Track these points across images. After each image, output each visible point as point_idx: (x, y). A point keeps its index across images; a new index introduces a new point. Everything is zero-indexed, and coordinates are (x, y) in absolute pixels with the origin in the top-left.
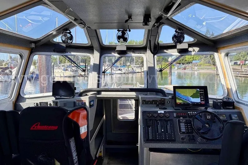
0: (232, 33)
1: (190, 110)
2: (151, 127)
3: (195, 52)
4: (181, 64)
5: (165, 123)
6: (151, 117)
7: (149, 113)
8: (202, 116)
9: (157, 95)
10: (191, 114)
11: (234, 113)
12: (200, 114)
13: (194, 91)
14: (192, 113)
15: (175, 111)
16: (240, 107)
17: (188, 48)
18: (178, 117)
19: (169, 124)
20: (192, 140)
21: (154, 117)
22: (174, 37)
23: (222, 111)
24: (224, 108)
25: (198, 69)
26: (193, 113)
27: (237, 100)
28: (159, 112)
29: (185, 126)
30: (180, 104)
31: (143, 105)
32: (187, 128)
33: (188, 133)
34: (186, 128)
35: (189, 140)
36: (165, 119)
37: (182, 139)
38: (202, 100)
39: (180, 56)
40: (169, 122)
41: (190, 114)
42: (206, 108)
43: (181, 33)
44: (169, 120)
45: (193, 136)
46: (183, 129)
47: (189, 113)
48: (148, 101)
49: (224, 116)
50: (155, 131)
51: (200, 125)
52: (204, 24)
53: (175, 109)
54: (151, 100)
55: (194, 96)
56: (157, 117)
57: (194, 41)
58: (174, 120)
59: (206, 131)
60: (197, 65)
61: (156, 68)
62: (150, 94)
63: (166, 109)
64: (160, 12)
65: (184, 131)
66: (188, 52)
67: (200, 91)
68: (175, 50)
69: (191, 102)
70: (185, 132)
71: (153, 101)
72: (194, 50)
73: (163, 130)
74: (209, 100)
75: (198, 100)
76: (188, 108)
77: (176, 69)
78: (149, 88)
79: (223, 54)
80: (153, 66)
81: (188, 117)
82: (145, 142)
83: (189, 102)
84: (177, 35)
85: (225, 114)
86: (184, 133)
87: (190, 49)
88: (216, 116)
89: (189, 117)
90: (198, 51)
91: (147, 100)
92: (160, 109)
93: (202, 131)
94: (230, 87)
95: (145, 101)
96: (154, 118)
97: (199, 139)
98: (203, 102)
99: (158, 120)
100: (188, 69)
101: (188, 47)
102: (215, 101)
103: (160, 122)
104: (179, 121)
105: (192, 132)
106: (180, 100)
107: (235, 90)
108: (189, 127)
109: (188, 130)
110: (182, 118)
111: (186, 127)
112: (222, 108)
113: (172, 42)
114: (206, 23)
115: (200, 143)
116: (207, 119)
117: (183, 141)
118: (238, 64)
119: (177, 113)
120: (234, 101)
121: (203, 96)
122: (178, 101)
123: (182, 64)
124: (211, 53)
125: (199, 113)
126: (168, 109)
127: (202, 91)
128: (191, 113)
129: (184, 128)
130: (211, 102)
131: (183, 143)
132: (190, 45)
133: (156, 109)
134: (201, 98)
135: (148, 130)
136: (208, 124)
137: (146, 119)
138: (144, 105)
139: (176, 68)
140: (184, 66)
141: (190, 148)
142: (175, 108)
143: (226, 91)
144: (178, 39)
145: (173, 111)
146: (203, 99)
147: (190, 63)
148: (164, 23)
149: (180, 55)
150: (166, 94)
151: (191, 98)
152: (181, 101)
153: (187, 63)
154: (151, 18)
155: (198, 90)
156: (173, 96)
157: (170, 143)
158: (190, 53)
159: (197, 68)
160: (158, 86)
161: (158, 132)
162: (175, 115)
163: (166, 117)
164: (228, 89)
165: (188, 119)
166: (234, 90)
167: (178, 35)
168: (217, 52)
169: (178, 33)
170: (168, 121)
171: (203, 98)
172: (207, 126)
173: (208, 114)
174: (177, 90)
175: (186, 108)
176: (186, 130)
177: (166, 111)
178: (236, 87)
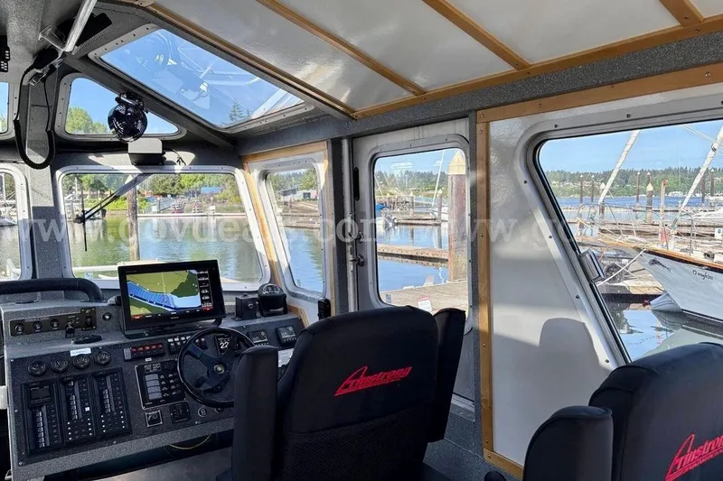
0: (269, 121)
1: (173, 332)
2: (44, 409)
3: (182, 166)
4: (169, 196)
5: (95, 383)
6: (43, 374)
7: (35, 363)
8: (208, 344)
9: (67, 297)
10: (175, 342)
11: (285, 325)
12: (203, 339)
13: (182, 276)
14: (180, 341)
15: (128, 341)
16: (299, 307)
17: (164, 153)
18: (137, 357)
19: (109, 387)
20: (182, 417)
21: (57, 372)
22: (115, 117)
23: (258, 321)
24: (263, 315)
25: (218, 210)
26: (183, 339)
27: (291, 288)
28: (74, 353)
29: (160, 380)
30: (143, 319)
31: (16, 338)
32: (165, 385)
33: (168, 400)
34: (162, 386)
35: (174, 419)
36: (94, 373)
37: (152, 421)
38: (206, 301)
39: (140, 175)
40: (108, 379)
41: (172, 344)
42: (219, 322)
43: (135, 107)
44: (111, 373)
45: (185, 406)
46: (154, 392)
47: (170, 340)
48: (35, 323)
49: (263, 334)
50: (61, 415)
51: (201, 370)
52: (203, 87)
53: (128, 337)
54: (45, 317)
55: (181, 291)
56: (65, 371)
57: (179, 132)
58: (126, 368)
59: (218, 385)
60: (215, 200)
61: (63, 212)
62: (43, 299)
63: (99, 339)
64: (40, 36)
65: (158, 396)
66: (163, 164)
67: (199, 276)
68: (125, 157)
69: (175, 308)
70: (160, 399)
71: (54, 320)
72: (180, 160)
73: (88, 409)
74: (225, 297)
75: (193, 302)
76: (168, 328)
77: (155, 213)
78: (38, 277)
79: (256, 173)
80: (51, 204)
81: (167, 354)
82: (22, 461)
83: (170, 310)
84: (123, 112)
85: (264, 331)
86: (156, 402)
87: (170, 156)
88: (241, 338)
89: (172, 353)
90: (193, 163)
91: (29, 319)
92: (76, 343)
93: (206, 386)
94: (275, 260)
95: (20, 323)
96: (55, 376)
97: (201, 411)
98: (209, 306)
99: (70, 381)
100: (189, 211)
101: (163, 149)
102: (240, 297)
103: (77, 384)
104: (140, 369)
105: (180, 397)
106: (140, 305)
107: (287, 265)
108: (171, 381)
109: (170, 391)
110: (150, 359)
111: (163, 383)
112: (258, 314)
113: (110, 131)
114: (209, 87)
115: (204, 421)
116: (222, 350)
117: (155, 427)
118: (313, 196)
119: (135, 348)
120: (285, 292)
121: (208, 288)
122: (136, 311)
123: (172, 196)
124: (226, 168)
125: (199, 338)
126: (106, 340)
127: (205, 275)
128: (177, 339)
129: (158, 389)
130: (229, 303)
131: (154, 433)
132: (169, 145)
133: (63, 346)
134: (202, 295)
135: (34, 418)
136: (220, 363)
137: (27, 385)
138: (21, 338)
139: (155, 209)
140: (175, 202)
141: (177, 441)
142: (127, 333)
143: (268, 269)
144: (128, 123)
145: (122, 342)
146: (207, 298)
147: (193, 193)
148: (77, 71)
149: (140, 172)
150: (101, 292)
151: (174, 297)
152: (143, 311)
153: (186, 194)
154: (8, 49)
155: (194, 272)
156: (118, 298)
157: (112, 444)
158: (171, 167)
159: (214, 208)
160: (74, 269)
161: (70, 417)
162: (127, 353)
163: (97, 364)
164: (271, 263)
165: (167, 358)
166: (284, 265)
167: (127, 112)
168: (241, 167)
169: (127, 106)
170: (104, 376)
171: (206, 294)
172: (219, 369)
173: (223, 337)
174: (129, 277)
175: (162, 327)
176: (163, 392)
177: (98, 348)
178: (289, 257)
